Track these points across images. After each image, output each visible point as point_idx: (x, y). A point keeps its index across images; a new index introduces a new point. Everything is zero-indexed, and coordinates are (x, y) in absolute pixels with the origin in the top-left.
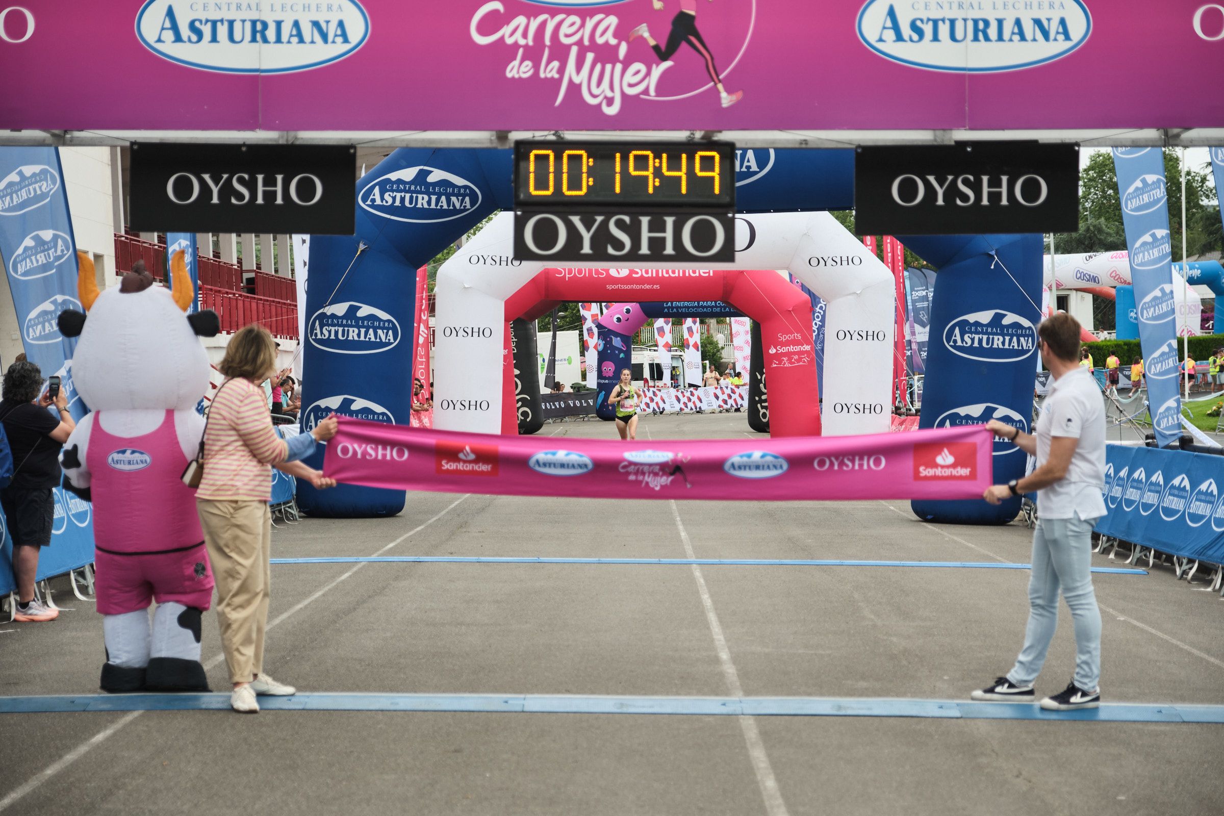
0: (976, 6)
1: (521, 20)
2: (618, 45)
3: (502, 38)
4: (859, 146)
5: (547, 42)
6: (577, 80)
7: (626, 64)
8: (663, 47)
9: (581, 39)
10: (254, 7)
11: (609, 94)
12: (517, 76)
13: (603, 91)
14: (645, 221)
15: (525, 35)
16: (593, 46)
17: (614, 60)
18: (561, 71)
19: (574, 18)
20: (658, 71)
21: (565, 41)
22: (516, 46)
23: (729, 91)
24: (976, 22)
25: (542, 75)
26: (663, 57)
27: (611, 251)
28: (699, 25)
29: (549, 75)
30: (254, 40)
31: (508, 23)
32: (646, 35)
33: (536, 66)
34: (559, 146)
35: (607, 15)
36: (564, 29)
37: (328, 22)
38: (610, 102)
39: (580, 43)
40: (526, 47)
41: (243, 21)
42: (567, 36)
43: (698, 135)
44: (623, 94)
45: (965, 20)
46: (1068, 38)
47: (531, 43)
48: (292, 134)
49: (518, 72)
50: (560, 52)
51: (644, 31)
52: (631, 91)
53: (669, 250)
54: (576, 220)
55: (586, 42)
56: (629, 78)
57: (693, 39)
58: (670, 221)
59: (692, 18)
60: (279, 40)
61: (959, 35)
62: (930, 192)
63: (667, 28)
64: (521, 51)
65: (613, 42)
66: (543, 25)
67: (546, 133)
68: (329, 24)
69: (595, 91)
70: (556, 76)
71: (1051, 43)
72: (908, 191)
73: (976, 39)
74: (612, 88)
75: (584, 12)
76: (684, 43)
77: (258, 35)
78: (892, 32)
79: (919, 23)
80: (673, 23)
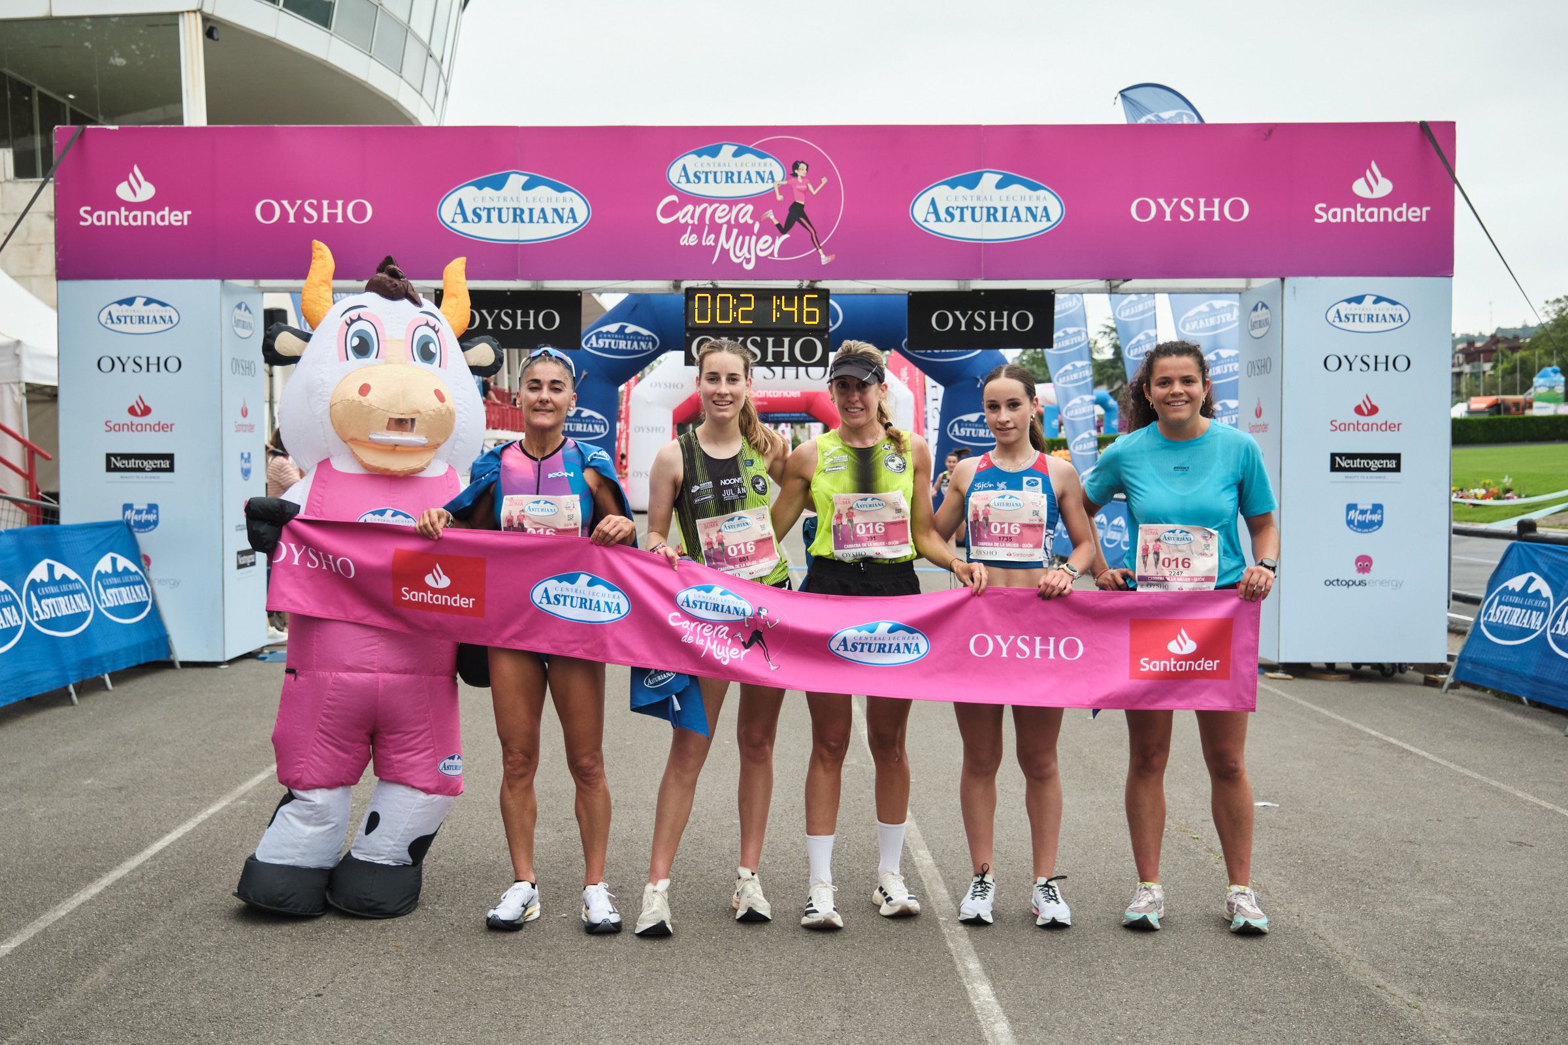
0: (988, 198)
1: (690, 208)
2: (754, 224)
3: (678, 218)
4: (910, 292)
5: (707, 222)
6: (726, 247)
7: (759, 237)
8: (783, 226)
9: (730, 219)
10: (515, 199)
11: (748, 256)
12: (687, 244)
13: (744, 254)
14: (770, 340)
15: (692, 217)
16: (737, 225)
17: (751, 234)
18: (716, 240)
19: (724, 206)
20: (779, 241)
21: (719, 221)
22: (687, 224)
23: (826, 254)
24: (988, 209)
25: (704, 244)
26: (783, 232)
28: (805, 209)
29: (708, 244)
30: (515, 221)
31: (681, 209)
32: (772, 217)
33: (700, 238)
34: (714, 291)
35: (746, 204)
36: (718, 214)
38: (748, 261)
39: (728, 222)
40: (693, 225)
41: (508, 209)
42: (719, 218)
43: (806, 284)
44: (757, 256)
45: (982, 208)
46: (1049, 219)
47: (696, 223)
48: (540, 283)
49: (688, 242)
50: (715, 229)
51: (770, 214)
52: (762, 254)
53: (786, 359)
55: (733, 222)
56: (760, 245)
57: (802, 219)
58: (786, 340)
59: (803, 206)
60: (531, 221)
61: (977, 217)
62: (957, 322)
63: (786, 213)
64: (690, 228)
65: (750, 222)
66: (705, 210)
67: (706, 282)
68: (564, 210)
69: (738, 254)
70: (713, 244)
71: (1038, 223)
72: (942, 321)
73: (988, 220)
74: (749, 252)
75: (731, 202)
76: (797, 222)
77: (518, 218)
78: (933, 215)
79: (951, 210)
80: (790, 210)
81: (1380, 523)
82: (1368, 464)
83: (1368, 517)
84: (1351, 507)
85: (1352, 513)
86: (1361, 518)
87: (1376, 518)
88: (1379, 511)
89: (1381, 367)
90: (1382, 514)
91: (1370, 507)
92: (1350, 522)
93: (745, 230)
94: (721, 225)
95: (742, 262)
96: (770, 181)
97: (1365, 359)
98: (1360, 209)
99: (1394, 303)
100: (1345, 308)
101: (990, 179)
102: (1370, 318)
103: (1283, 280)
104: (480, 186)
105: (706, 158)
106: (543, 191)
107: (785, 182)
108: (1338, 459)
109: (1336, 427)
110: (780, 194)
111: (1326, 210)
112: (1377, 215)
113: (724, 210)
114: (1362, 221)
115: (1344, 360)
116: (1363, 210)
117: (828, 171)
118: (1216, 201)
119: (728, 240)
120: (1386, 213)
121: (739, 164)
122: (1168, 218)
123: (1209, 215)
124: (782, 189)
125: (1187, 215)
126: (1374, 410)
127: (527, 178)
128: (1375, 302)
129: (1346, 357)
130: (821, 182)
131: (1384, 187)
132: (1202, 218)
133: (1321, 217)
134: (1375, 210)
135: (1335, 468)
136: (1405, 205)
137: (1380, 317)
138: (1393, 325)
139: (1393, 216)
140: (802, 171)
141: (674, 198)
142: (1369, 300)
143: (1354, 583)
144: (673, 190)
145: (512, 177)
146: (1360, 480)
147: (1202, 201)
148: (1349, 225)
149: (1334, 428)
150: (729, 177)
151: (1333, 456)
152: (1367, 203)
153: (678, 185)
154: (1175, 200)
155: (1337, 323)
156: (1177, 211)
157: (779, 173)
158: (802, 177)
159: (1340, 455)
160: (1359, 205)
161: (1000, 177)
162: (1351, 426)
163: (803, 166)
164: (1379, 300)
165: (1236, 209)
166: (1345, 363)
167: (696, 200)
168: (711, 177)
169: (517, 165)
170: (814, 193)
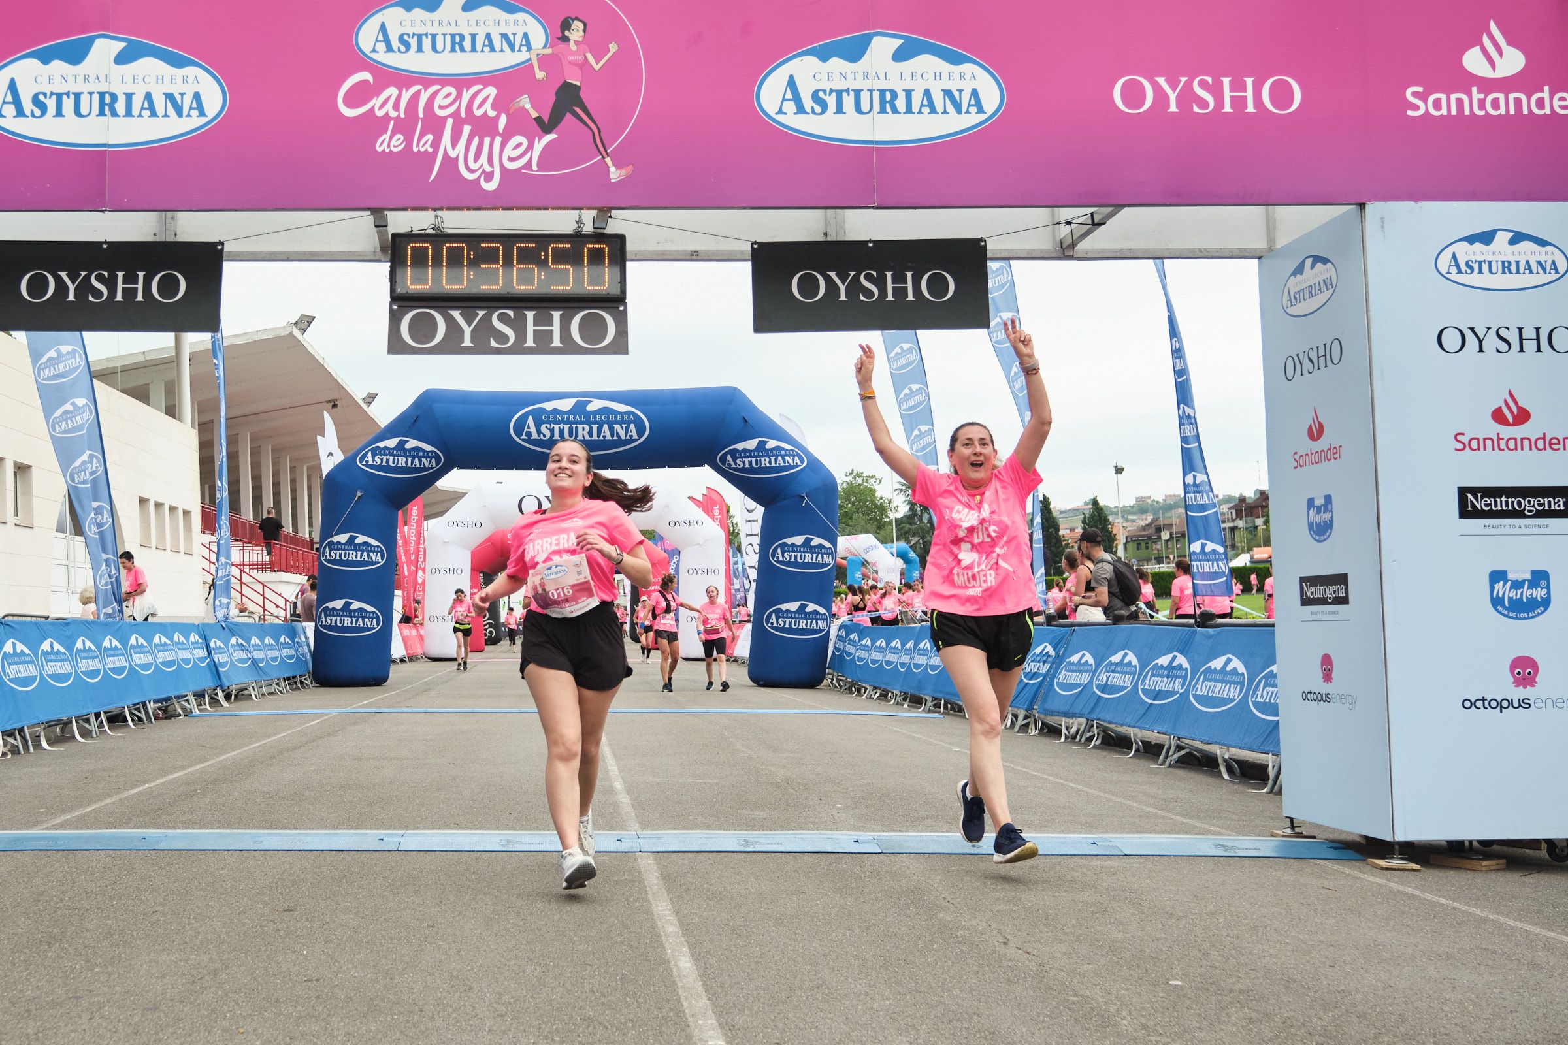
0: (882, 76)
1: (392, 91)
2: (497, 117)
3: (372, 109)
4: (755, 243)
5: (421, 115)
6: (452, 154)
7: (506, 137)
8: (546, 119)
9: (458, 110)
10: (103, 79)
11: (488, 169)
12: (387, 150)
13: (482, 165)
14: (530, 314)
15: (396, 107)
16: (470, 118)
17: (493, 132)
18: (436, 144)
19: (449, 89)
20: (539, 146)
21: (440, 113)
22: (387, 118)
23: (618, 166)
24: (882, 93)
26: (547, 130)
27: (493, 343)
28: (583, 94)
29: (422, 150)
30: (102, 113)
31: (378, 94)
32: (528, 106)
33: (409, 140)
34: (438, 240)
35: (485, 86)
36: (439, 101)
37: (182, 94)
38: (489, 177)
39: (455, 115)
40: (397, 119)
41: (91, 94)
42: (441, 107)
44: (503, 169)
45: (871, 91)
46: (981, 110)
47: (402, 116)
49: (389, 146)
50: (434, 125)
51: (525, 102)
52: (511, 166)
53: (557, 342)
54: (456, 314)
55: (463, 115)
56: (509, 151)
57: (578, 110)
58: (556, 314)
59: (578, 88)
60: (129, 113)
61: (865, 106)
62: (832, 289)
63: (551, 99)
64: (392, 123)
65: (491, 113)
66: (416, 97)
68: (184, 96)
69: (472, 165)
70: (430, 150)
71: (963, 115)
72: (808, 287)
73: (883, 111)
74: (490, 162)
75: (461, 82)
76: (568, 115)
77: (107, 108)
78: (792, 104)
79: (821, 94)
80: (557, 94)
81: (1546, 603)
82: (1519, 504)
83: (1527, 592)
84: (1497, 576)
85: (1499, 586)
86: (1513, 594)
87: (1539, 593)
88: (1543, 583)
89: (1530, 346)
90: (1548, 587)
91: (1528, 576)
92: (1496, 602)
93: (484, 127)
94: (444, 119)
95: (478, 179)
96: (524, 49)
97: (1503, 332)
98: (1476, 96)
99: (1542, 243)
100: (1465, 252)
101: (883, 46)
102: (1506, 267)
103: (1362, 206)
104: (45, 58)
105: (418, 13)
106: (149, 66)
107: (549, 51)
108: (1470, 496)
109: (1464, 444)
110: (541, 70)
111: (1423, 97)
112: (1505, 104)
113: (449, 95)
114: (1482, 113)
115: (1469, 335)
116: (1482, 96)
117: (617, 32)
118: (1249, 81)
119: (454, 142)
120: (1518, 102)
121: (473, 22)
122: (1173, 108)
123: (1239, 103)
124: (543, 60)
125: (1203, 104)
126: (1523, 416)
127: (123, 45)
128: (1512, 242)
129: (1472, 329)
130: (609, 51)
131: (1512, 62)
132: (1227, 108)
133: (1417, 108)
134: (1501, 96)
135: (1466, 512)
136: (1546, 88)
137: (1522, 266)
138: (1543, 278)
139: (1529, 105)
140: (576, 33)
141: (365, 76)
142: (1502, 238)
143: (1510, 703)
144: (364, 63)
145: (99, 42)
146: (1508, 530)
147: (1226, 81)
148: (1461, 121)
149: (1461, 446)
150: (457, 43)
151: (1462, 491)
152: (1488, 85)
153: (373, 56)
154: (1183, 79)
155: (1454, 276)
156: (1187, 97)
157: (538, 36)
158: (577, 43)
159: (1474, 490)
160: (1474, 89)
161: (900, 42)
162: (1489, 443)
163: (577, 25)
164: (1517, 238)
165: (1281, 95)
166: (1471, 340)
167: (403, 79)
168: (427, 43)
169: (106, 26)
170: (597, 67)
